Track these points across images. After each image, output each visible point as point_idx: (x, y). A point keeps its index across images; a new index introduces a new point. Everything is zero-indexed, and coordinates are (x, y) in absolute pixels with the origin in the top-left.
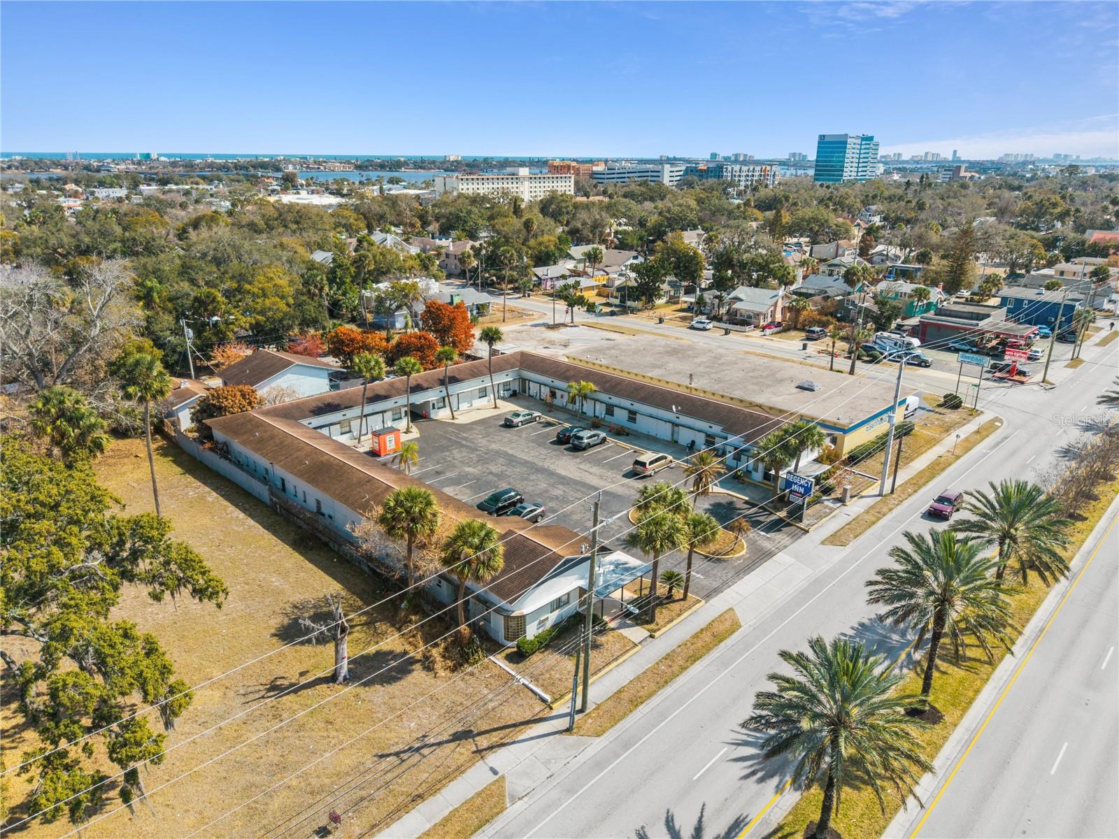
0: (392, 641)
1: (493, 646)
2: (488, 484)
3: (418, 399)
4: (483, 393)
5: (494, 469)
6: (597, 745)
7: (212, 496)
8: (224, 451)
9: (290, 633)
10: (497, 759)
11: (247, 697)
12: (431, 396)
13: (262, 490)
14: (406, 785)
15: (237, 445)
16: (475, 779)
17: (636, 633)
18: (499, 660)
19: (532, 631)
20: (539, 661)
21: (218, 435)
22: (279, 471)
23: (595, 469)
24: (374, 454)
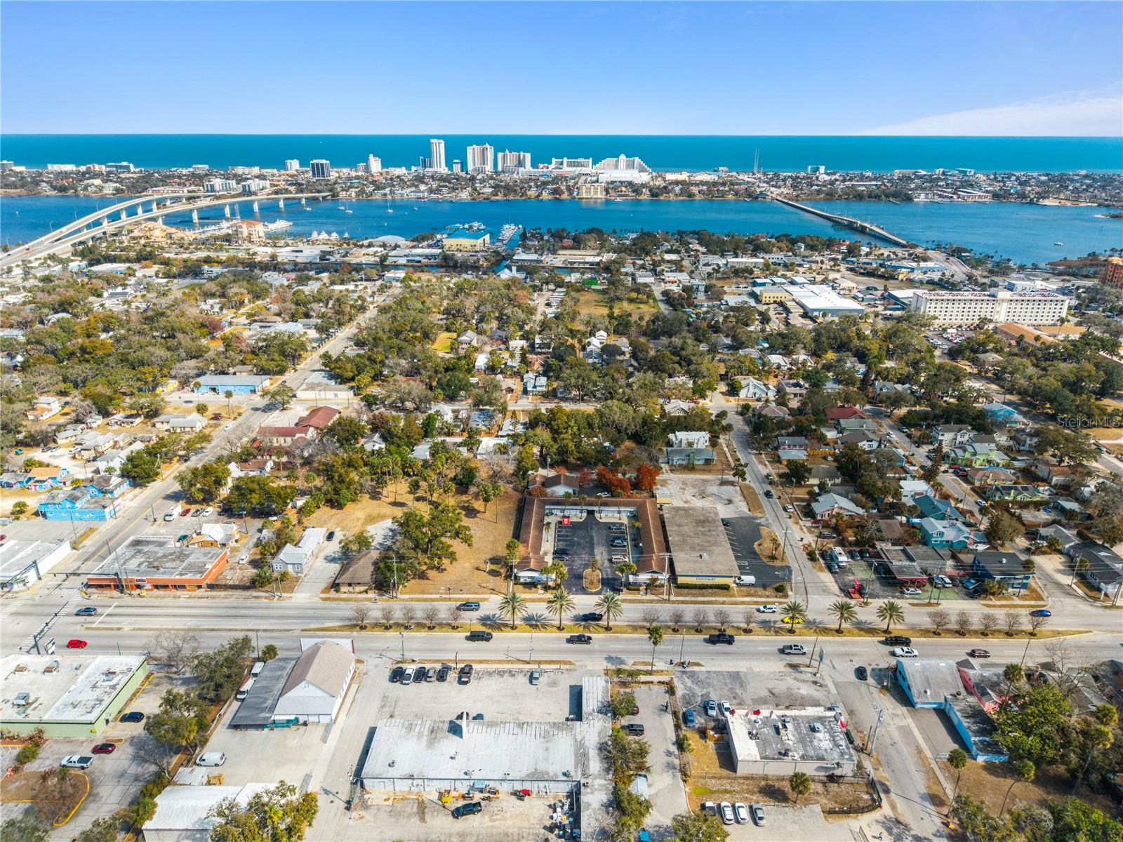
0: (502, 570)
1: (513, 580)
2: (572, 546)
3: (596, 508)
4: (620, 512)
5: (581, 541)
7: (513, 520)
8: (523, 508)
10: (493, 596)
11: (473, 568)
12: (601, 509)
18: (511, 583)
19: (522, 580)
21: (526, 502)
23: (605, 554)
24: (561, 522)
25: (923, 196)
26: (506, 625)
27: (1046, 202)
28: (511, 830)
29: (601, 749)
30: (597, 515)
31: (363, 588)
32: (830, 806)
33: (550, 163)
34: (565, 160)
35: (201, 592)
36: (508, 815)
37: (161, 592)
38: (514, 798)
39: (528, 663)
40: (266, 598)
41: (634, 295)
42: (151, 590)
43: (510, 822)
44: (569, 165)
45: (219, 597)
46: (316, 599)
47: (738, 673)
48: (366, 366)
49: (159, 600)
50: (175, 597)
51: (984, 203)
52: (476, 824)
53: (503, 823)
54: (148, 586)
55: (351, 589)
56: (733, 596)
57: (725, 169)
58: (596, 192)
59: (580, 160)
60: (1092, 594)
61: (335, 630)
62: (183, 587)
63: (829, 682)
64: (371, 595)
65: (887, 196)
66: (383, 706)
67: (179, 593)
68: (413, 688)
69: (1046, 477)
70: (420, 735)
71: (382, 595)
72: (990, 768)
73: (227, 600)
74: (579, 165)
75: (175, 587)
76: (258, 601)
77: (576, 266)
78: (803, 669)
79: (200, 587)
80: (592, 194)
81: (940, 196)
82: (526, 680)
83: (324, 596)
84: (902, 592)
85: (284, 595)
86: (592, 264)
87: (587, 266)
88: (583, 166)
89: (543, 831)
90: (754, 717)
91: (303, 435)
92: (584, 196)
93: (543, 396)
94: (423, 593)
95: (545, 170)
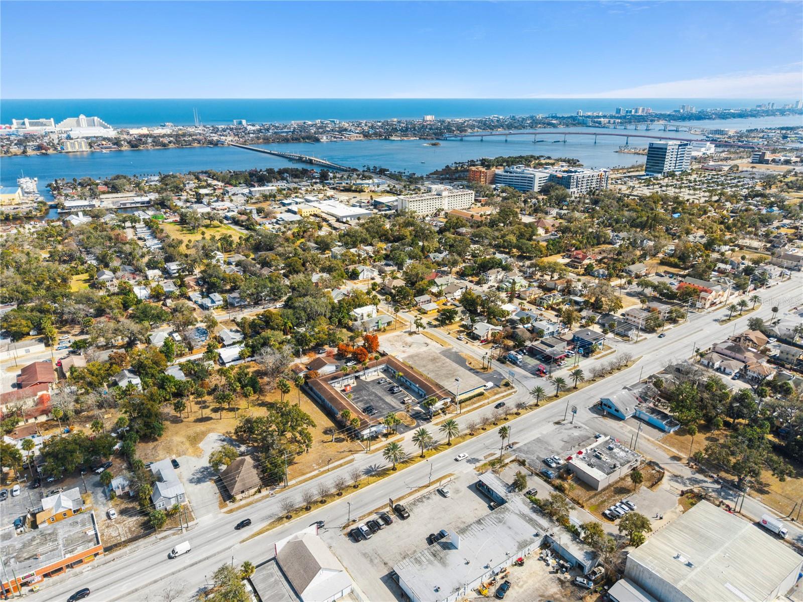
0: (342, 436)
1: (359, 439)
2: (369, 403)
3: (357, 374)
4: (375, 371)
5: (371, 398)
6: (370, 455)
7: (309, 401)
8: (311, 389)
9: (325, 432)
10: (355, 455)
11: (319, 442)
12: (361, 373)
13: (320, 402)
14: (341, 457)
15: (314, 388)
16: (351, 457)
17: (384, 439)
18: (359, 441)
19: (365, 437)
20: (365, 442)
21: (310, 384)
22: (323, 397)
23: (395, 400)
24: (344, 391)
25: (325, 138)
26: (388, 470)
27: (393, 138)
28: (537, 586)
29: (534, 512)
30: (361, 378)
31: (253, 491)
32: (649, 484)
33: (11, 123)
34: (27, 121)
35: (101, 558)
36: (525, 579)
37: (55, 578)
38: (516, 567)
39: (428, 486)
40: (174, 534)
41: (208, 222)
42: (42, 581)
43: (530, 582)
44: (31, 124)
45: (126, 554)
46: (221, 516)
47: (538, 438)
48: (41, 318)
49: (59, 586)
50: (76, 575)
51: (361, 140)
52: (515, 595)
53: (527, 584)
54: (38, 578)
55: (243, 495)
56: (488, 398)
57: (171, 124)
58: (80, 146)
59: (41, 120)
60: (625, 338)
61: (268, 530)
62: (81, 561)
63: (580, 424)
64: (265, 492)
65: (303, 138)
66: (371, 561)
67: (77, 569)
68: (376, 538)
69: (553, 287)
70: (430, 562)
71: (274, 489)
72: (676, 433)
73: (136, 554)
74: (42, 124)
75: (70, 566)
76: (168, 540)
77: (128, 206)
78: (563, 422)
79: (96, 555)
80: (77, 148)
81: (335, 137)
82: (439, 497)
83: (225, 510)
84: (559, 365)
85: (190, 524)
86: (143, 203)
87: (139, 205)
88: (45, 125)
89: (552, 575)
90: (581, 456)
91: (45, 392)
92: (70, 150)
93: (222, 307)
94: (304, 474)
95: (8, 130)
